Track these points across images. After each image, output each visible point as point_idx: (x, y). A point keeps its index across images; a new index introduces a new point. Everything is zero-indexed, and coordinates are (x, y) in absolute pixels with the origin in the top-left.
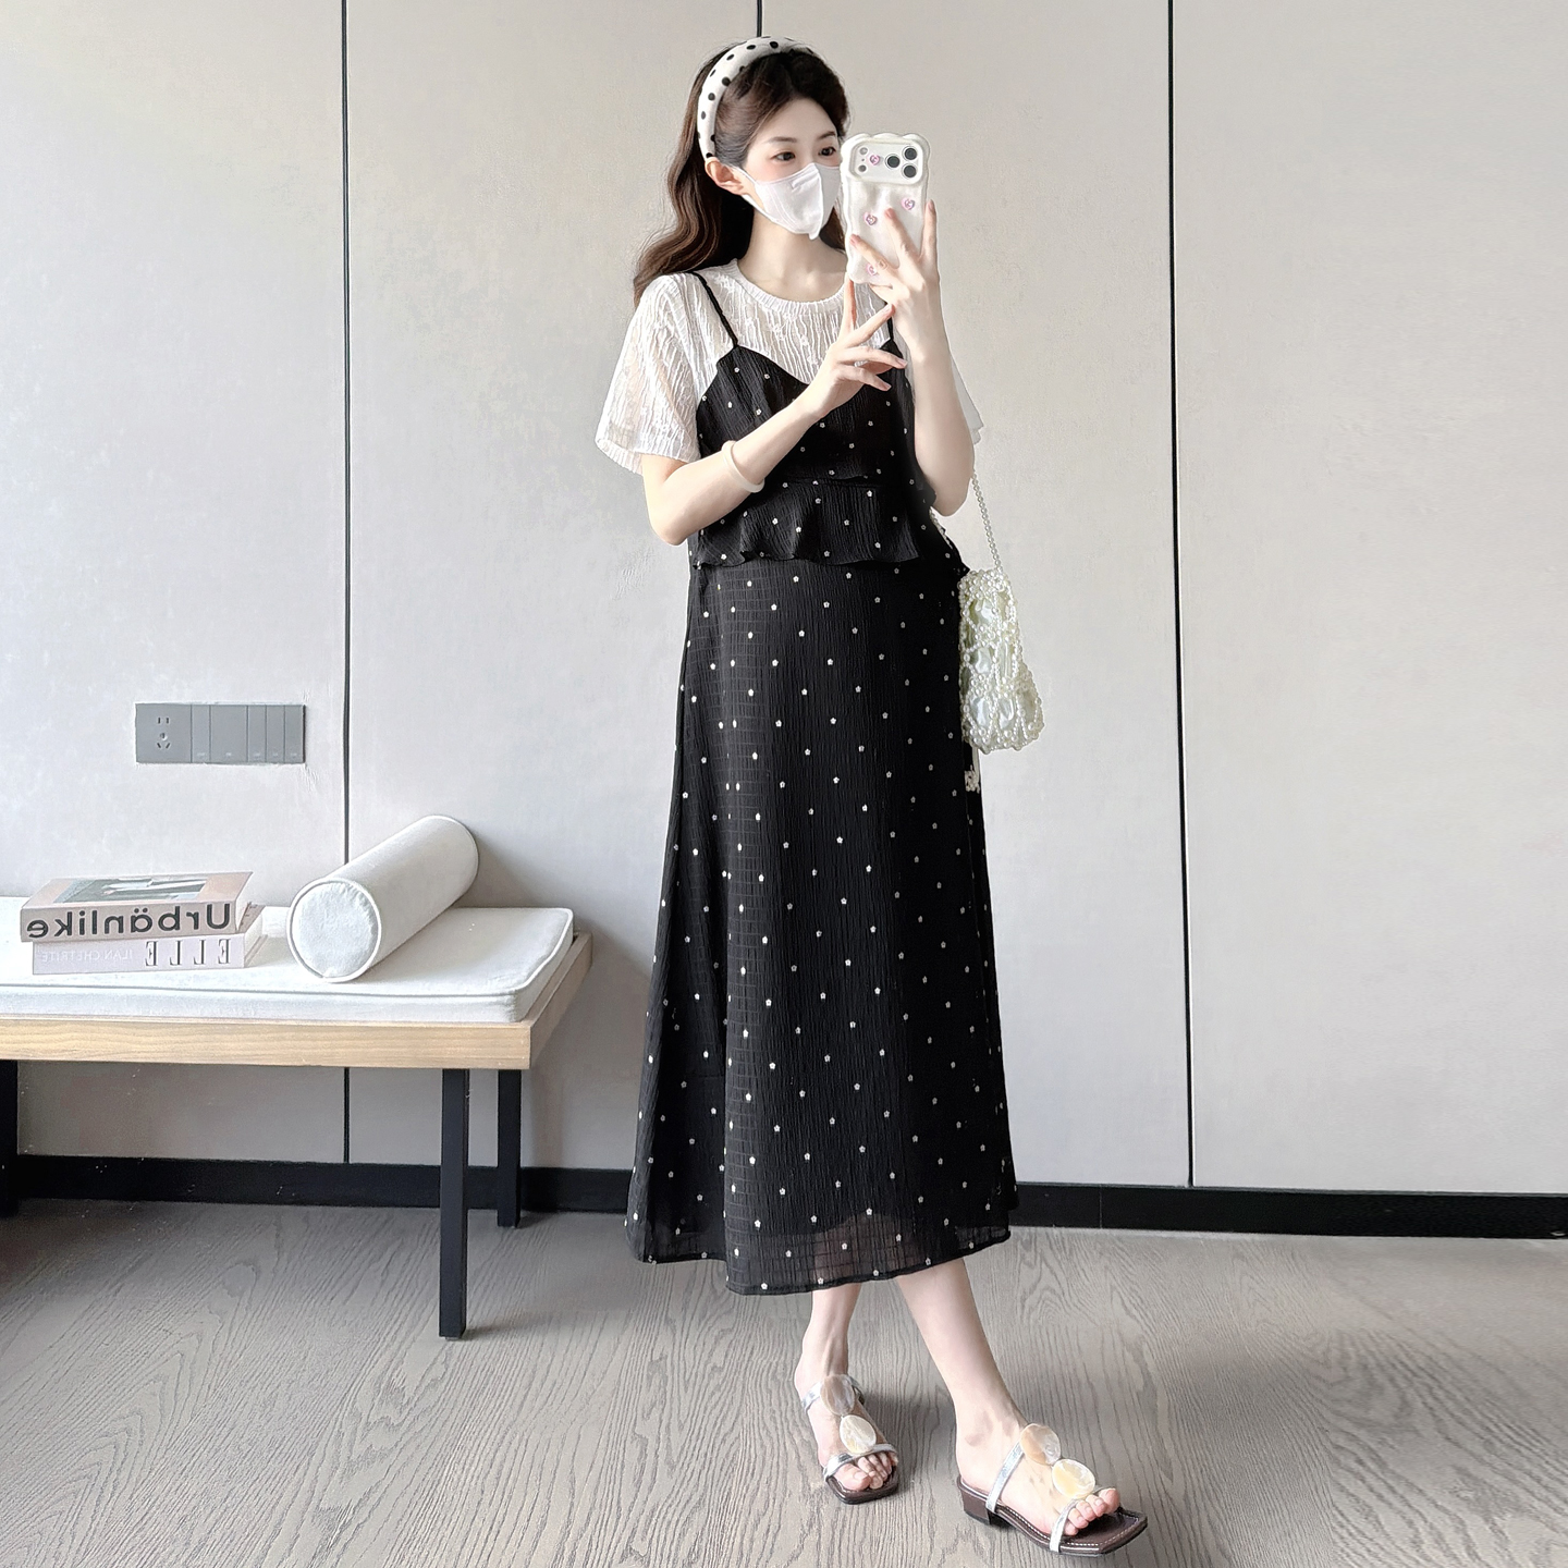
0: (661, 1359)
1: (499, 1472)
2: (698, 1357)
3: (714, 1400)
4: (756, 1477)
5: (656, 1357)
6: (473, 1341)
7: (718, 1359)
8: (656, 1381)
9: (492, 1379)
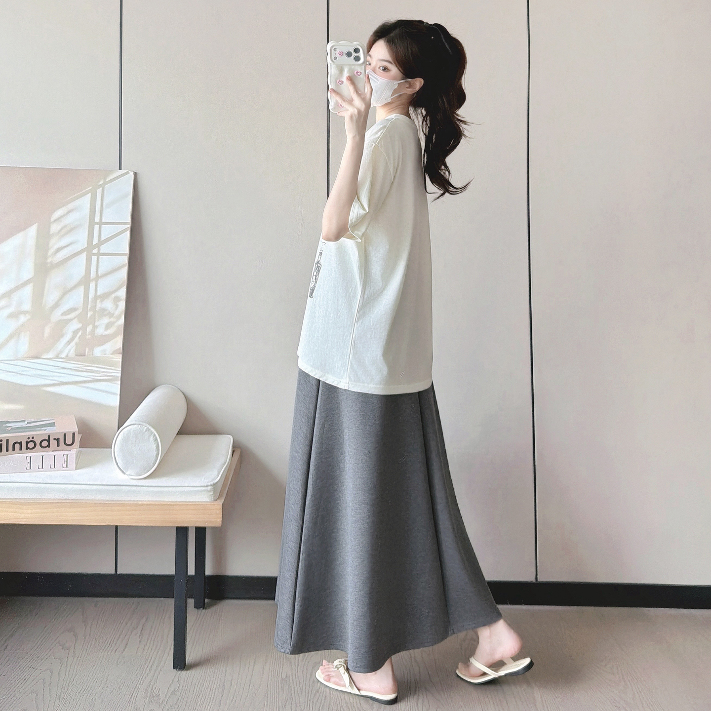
0: (286, 677)
2: (305, 676)
5: (284, 676)
6: (191, 670)
8: (286, 688)
9: (203, 689)
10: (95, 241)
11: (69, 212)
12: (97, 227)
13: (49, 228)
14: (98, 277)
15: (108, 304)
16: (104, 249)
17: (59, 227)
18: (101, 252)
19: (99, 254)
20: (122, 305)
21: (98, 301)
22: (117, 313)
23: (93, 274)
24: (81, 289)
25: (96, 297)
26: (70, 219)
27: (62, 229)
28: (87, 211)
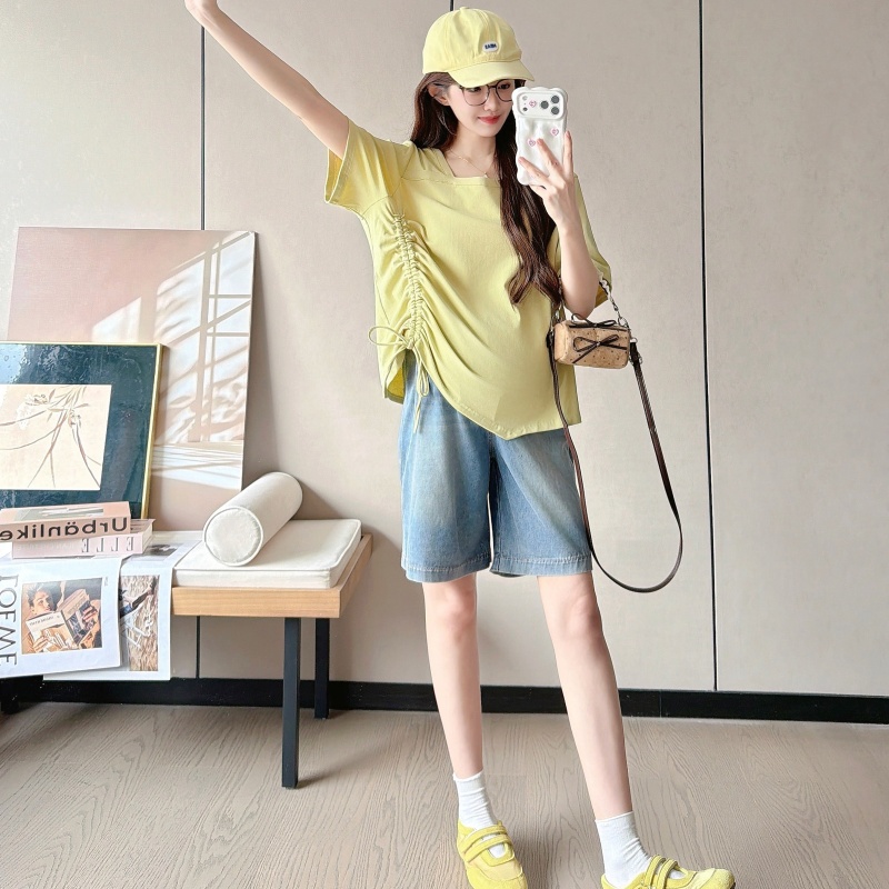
1: (292, 870)
3: (424, 824)
4: (450, 872)
7: (427, 800)
8: (389, 813)
10: (210, 318)
11: (178, 284)
12: (212, 301)
13: (155, 303)
14: (213, 363)
15: (227, 392)
16: (220, 328)
17: (167, 302)
18: (217, 331)
19: (214, 335)
20: (243, 393)
21: (215, 389)
22: (237, 400)
23: (208, 359)
24: (194, 378)
25: (212, 385)
26: (179, 292)
27: (170, 304)
28: (201, 282)
